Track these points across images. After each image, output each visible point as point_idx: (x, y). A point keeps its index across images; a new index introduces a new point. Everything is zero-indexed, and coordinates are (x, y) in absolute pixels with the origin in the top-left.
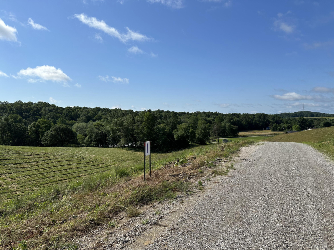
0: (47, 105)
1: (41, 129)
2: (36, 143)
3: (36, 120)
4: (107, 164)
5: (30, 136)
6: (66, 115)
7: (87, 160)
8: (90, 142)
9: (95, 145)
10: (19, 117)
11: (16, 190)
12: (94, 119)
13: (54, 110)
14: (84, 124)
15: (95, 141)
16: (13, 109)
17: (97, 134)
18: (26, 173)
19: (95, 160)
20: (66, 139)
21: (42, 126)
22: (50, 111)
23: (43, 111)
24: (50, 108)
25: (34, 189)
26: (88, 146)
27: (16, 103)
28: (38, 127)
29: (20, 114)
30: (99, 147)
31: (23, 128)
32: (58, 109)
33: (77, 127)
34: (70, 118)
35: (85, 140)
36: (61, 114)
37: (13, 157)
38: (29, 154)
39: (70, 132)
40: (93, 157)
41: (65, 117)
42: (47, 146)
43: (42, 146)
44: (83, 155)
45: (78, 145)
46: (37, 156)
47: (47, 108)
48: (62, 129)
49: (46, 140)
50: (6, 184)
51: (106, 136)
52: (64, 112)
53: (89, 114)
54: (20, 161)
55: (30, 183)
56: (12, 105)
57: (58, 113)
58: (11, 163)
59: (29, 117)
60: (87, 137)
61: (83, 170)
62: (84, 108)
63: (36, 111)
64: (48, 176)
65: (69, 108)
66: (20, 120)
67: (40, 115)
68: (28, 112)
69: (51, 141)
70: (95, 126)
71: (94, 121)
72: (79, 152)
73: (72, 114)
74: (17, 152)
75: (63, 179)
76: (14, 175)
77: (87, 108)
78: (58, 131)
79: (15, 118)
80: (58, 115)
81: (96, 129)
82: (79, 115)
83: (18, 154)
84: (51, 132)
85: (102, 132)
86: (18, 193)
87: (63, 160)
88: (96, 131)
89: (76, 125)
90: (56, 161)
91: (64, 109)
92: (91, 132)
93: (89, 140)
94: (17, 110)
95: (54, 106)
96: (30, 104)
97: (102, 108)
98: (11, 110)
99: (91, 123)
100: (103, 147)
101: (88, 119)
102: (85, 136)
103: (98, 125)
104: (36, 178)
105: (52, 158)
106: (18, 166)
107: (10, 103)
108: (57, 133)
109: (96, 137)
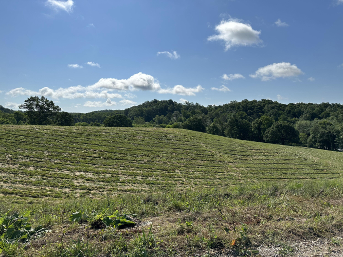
0: (270, 102)
1: (264, 125)
2: (258, 138)
3: (259, 116)
4: (334, 171)
5: (253, 131)
6: (289, 112)
7: (309, 162)
8: (315, 142)
9: (320, 146)
10: (245, 114)
11: (240, 178)
12: (320, 116)
13: (276, 106)
14: (308, 122)
15: (320, 142)
16: (241, 107)
17: (323, 134)
18: (248, 165)
19: (320, 164)
20: (288, 137)
21: (264, 122)
22: (273, 108)
23: (266, 108)
24: (273, 105)
25: (255, 181)
26: (311, 146)
27: (243, 101)
28: (261, 123)
29: (246, 111)
30: (324, 149)
31: (248, 124)
32: (281, 105)
33: (300, 125)
34: (292, 114)
35: (308, 140)
36: (284, 111)
37: (239, 148)
38: (252, 148)
39: (292, 129)
40: (316, 159)
41: (288, 114)
42: (268, 142)
43: (263, 141)
44: (304, 156)
45: (299, 144)
46: (258, 151)
47: (270, 105)
48: (284, 126)
49: (267, 136)
50: (233, 171)
51: (334, 137)
52: (287, 108)
53: (314, 111)
54: (244, 154)
55: (252, 175)
56: (240, 103)
57: (281, 110)
58: (236, 154)
59: (253, 114)
60: (311, 136)
61: (305, 171)
62: (309, 104)
63: (259, 108)
64: (268, 172)
65: (293, 104)
66: (245, 116)
67: (263, 112)
68: (252, 109)
69: (272, 137)
70: (320, 124)
71: (320, 118)
72: (301, 152)
73: (295, 111)
74: (242, 145)
75: (282, 177)
76: (239, 165)
77: (312, 104)
78: (280, 128)
79: (242, 115)
80: (280, 112)
81: (322, 127)
82: (303, 112)
83: (242, 146)
84: (273, 128)
85: (330, 132)
86: (241, 182)
87: (283, 157)
88: (321, 130)
89: (299, 122)
90: (276, 158)
91: (286, 106)
92: (316, 131)
93: (313, 140)
94: (243, 107)
95: (276, 103)
96: (255, 101)
97: (330, 103)
98: (239, 108)
99: (316, 121)
100: (329, 149)
101: (313, 117)
102: (309, 135)
103: (324, 123)
104: (257, 172)
105: (272, 155)
106: (242, 157)
107: (238, 101)
108: (279, 130)
109: (321, 137)
